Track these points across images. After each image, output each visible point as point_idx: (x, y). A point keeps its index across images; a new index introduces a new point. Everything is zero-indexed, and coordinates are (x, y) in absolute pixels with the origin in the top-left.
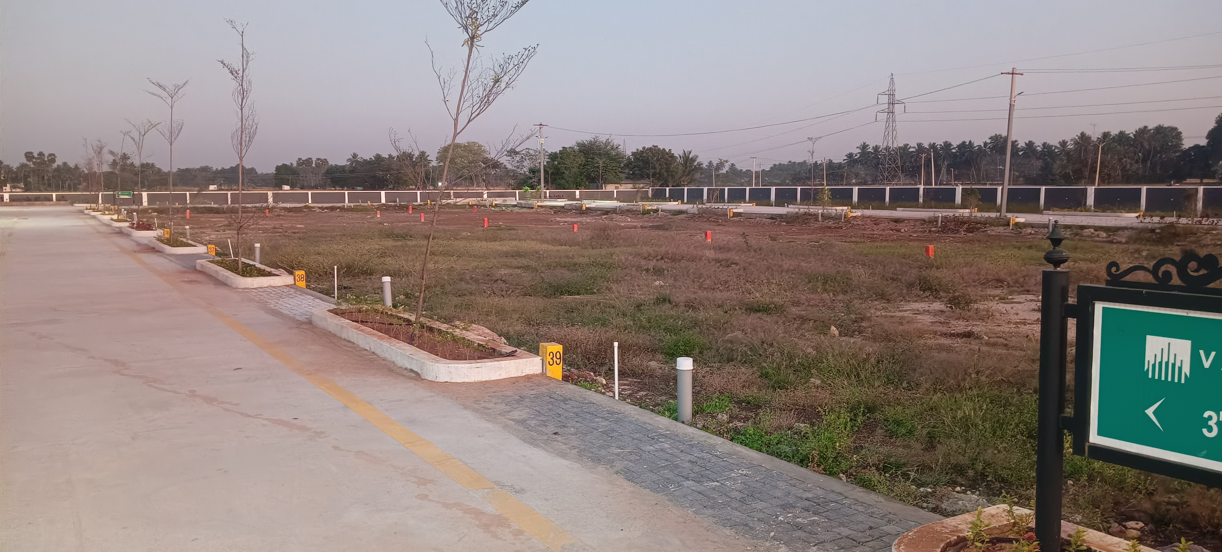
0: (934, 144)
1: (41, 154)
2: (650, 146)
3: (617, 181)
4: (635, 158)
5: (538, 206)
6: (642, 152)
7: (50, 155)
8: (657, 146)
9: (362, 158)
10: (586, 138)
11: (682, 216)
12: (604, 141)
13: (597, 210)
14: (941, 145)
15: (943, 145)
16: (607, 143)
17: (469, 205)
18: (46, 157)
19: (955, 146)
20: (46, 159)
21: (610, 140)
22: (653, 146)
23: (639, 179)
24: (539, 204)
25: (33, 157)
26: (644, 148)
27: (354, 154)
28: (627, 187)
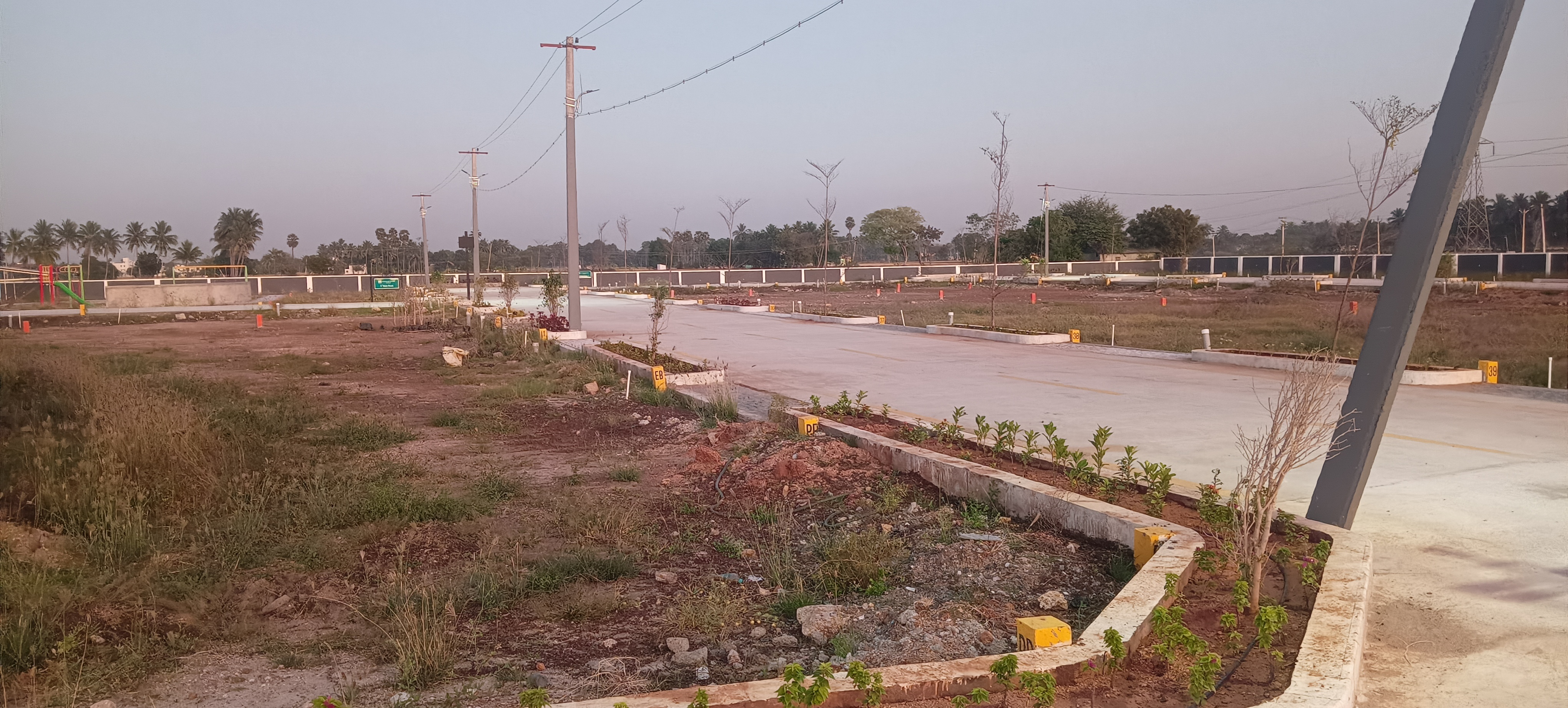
0: (1522, 195)
1: (393, 231)
2: (1162, 206)
3: (1120, 251)
4: (1142, 222)
5: (1042, 281)
6: (1150, 214)
7: (403, 232)
8: (1170, 206)
9: (750, 230)
10: (1072, 198)
11: (1249, 290)
12: (1097, 201)
13: (1129, 285)
14: (1532, 196)
15: (1535, 196)
16: (1101, 204)
17: (950, 282)
18: (398, 234)
19: (1553, 197)
20: (398, 236)
21: (1103, 201)
22: (1166, 206)
23: (1146, 248)
24: (1044, 279)
25: (385, 235)
26: (1153, 209)
27: (742, 226)
28: (1132, 258)
